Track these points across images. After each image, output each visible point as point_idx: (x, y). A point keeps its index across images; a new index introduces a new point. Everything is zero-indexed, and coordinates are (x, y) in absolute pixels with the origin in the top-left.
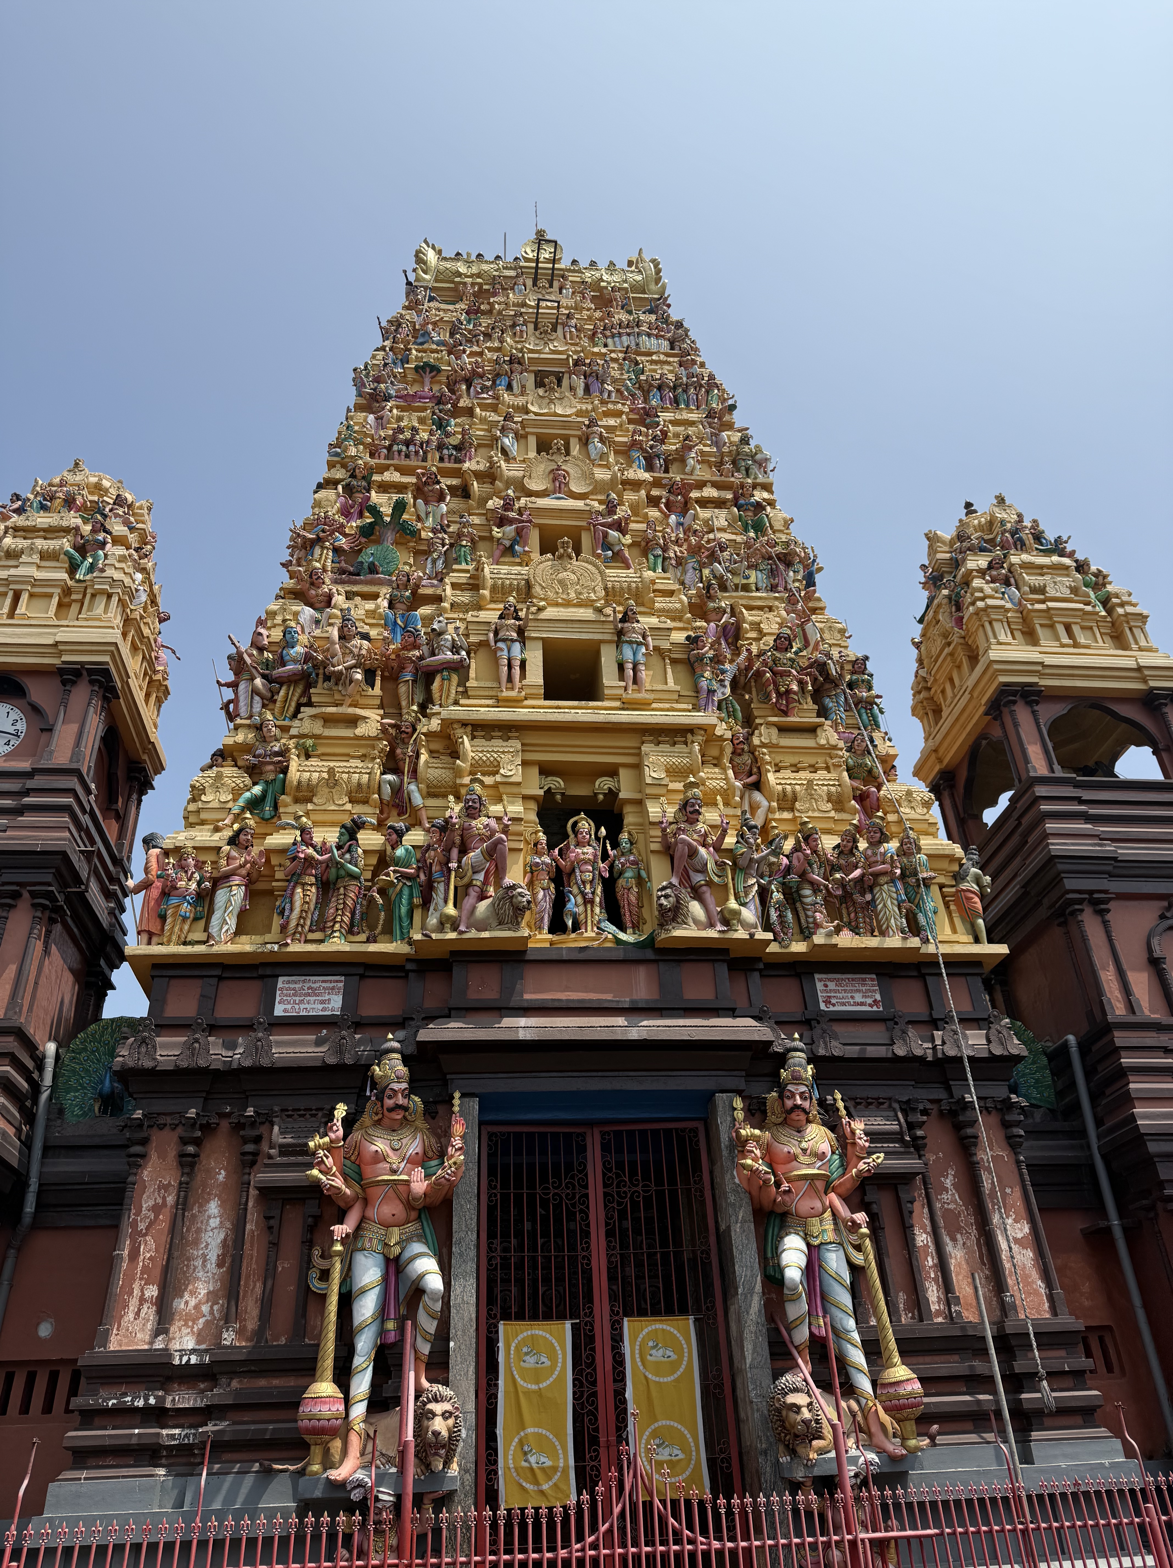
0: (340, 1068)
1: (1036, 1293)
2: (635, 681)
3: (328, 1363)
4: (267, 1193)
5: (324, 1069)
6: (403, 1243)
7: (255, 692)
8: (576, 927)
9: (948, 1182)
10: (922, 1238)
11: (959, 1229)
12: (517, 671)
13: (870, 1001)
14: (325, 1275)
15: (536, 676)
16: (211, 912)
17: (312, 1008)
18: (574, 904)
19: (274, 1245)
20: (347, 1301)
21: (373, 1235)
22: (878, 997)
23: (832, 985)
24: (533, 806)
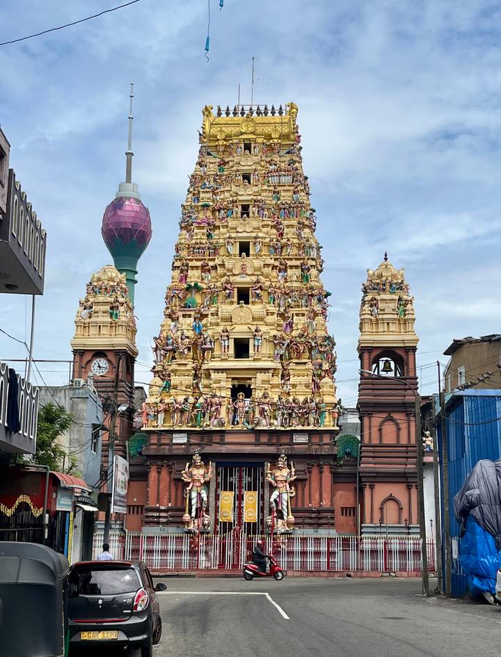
0: (187, 455)
2: (258, 351)
3: (187, 511)
4: (175, 480)
5: (184, 455)
6: (201, 490)
7: (161, 355)
8: (238, 423)
10: (306, 491)
12: (226, 349)
13: (305, 440)
14: (186, 495)
15: (232, 351)
16: (157, 419)
17: (182, 441)
18: (238, 419)
19: (177, 489)
20: (190, 500)
21: (195, 489)
22: (307, 439)
23: (297, 437)
24: (230, 390)
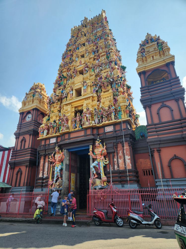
1: (130, 166)
3: (51, 178)
5: (53, 148)
6: (59, 165)
7: (49, 106)
8: (77, 127)
9: (121, 152)
10: (115, 160)
11: (121, 158)
12: (72, 95)
13: (112, 129)
16: (44, 133)
17: (54, 142)
22: (113, 129)
23: (107, 128)
24: (74, 113)
